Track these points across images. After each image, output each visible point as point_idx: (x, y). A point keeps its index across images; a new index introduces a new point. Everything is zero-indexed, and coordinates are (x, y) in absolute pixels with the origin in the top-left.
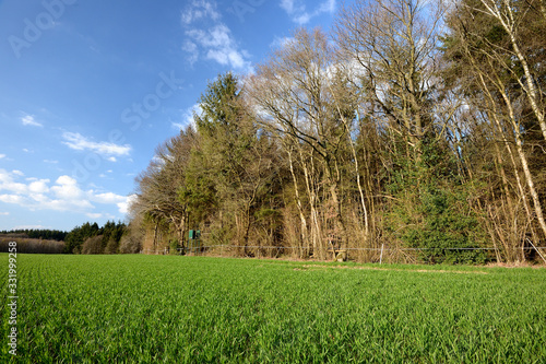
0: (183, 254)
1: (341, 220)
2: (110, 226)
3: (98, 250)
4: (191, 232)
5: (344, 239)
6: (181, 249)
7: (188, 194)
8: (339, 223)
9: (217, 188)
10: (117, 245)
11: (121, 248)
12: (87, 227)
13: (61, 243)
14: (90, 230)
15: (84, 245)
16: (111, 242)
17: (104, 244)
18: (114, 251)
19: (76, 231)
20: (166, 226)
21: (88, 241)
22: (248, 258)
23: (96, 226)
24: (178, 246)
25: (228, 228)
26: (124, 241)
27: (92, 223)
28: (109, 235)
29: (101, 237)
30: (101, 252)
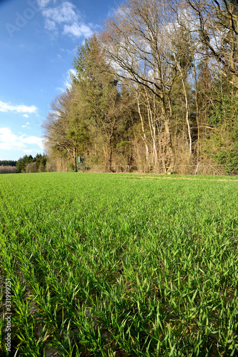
0: (77, 171)
1: (171, 146)
2: (39, 156)
3: (35, 170)
4: (79, 158)
5: (172, 160)
6: (75, 169)
7: (73, 134)
8: (170, 148)
9: (89, 128)
10: (45, 167)
11: (47, 169)
12: (26, 157)
13: (14, 167)
14: (29, 159)
15: (27, 168)
16: (41, 165)
17: (38, 167)
18: (44, 170)
19: (20, 160)
20: (65, 156)
21: (28, 166)
22: (112, 173)
23: (31, 157)
24: (73, 166)
25: (99, 154)
26: (48, 165)
27: (28, 155)
28: (39, 162)
29: (35, 163)
30: (37, 171)
